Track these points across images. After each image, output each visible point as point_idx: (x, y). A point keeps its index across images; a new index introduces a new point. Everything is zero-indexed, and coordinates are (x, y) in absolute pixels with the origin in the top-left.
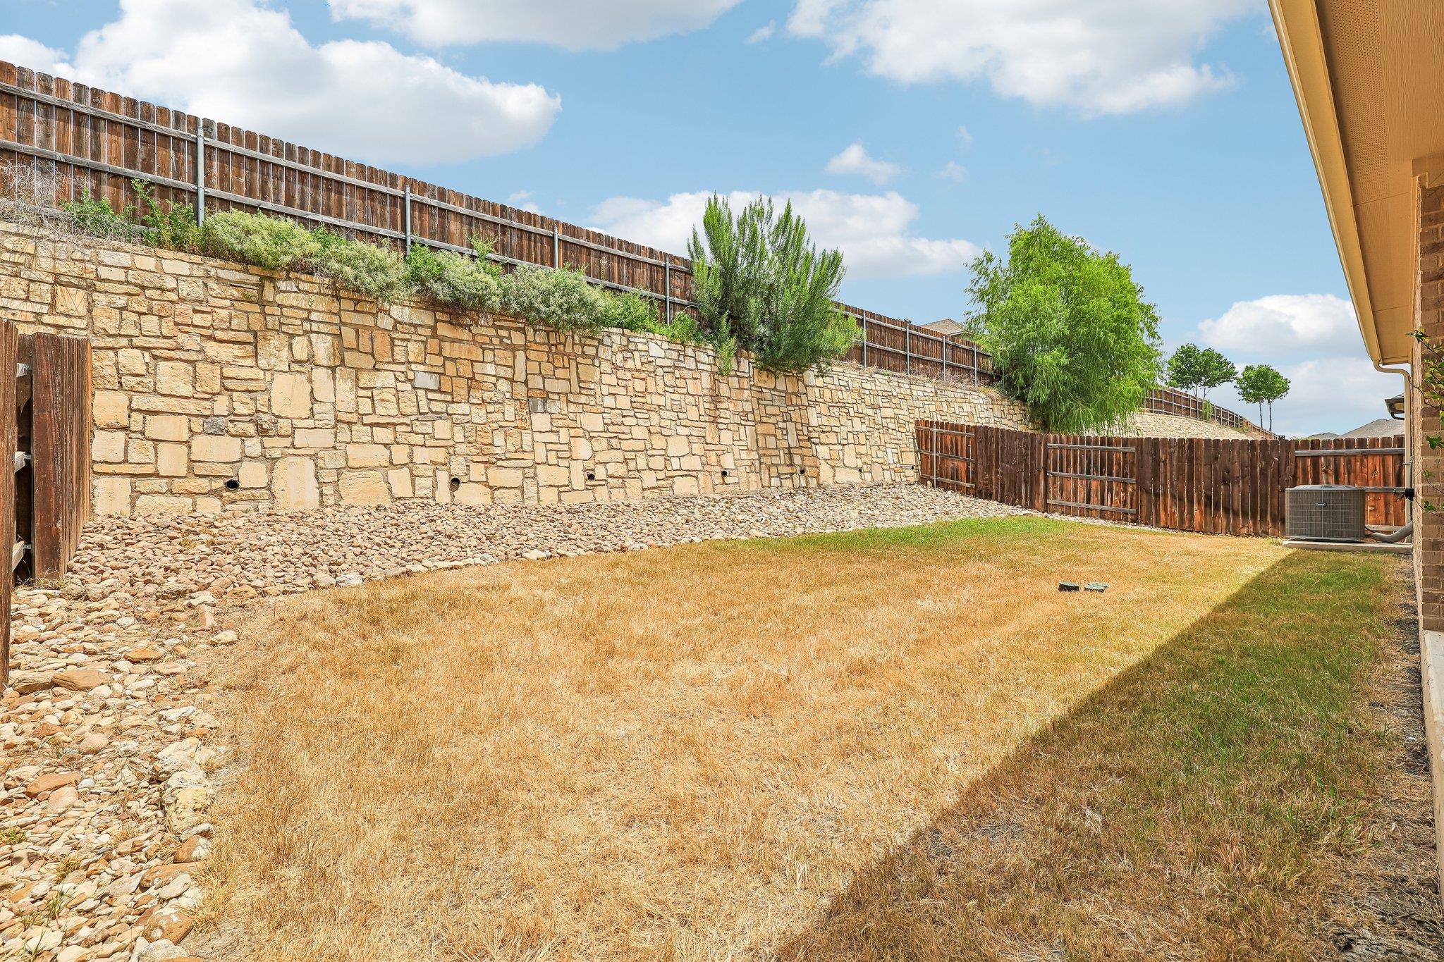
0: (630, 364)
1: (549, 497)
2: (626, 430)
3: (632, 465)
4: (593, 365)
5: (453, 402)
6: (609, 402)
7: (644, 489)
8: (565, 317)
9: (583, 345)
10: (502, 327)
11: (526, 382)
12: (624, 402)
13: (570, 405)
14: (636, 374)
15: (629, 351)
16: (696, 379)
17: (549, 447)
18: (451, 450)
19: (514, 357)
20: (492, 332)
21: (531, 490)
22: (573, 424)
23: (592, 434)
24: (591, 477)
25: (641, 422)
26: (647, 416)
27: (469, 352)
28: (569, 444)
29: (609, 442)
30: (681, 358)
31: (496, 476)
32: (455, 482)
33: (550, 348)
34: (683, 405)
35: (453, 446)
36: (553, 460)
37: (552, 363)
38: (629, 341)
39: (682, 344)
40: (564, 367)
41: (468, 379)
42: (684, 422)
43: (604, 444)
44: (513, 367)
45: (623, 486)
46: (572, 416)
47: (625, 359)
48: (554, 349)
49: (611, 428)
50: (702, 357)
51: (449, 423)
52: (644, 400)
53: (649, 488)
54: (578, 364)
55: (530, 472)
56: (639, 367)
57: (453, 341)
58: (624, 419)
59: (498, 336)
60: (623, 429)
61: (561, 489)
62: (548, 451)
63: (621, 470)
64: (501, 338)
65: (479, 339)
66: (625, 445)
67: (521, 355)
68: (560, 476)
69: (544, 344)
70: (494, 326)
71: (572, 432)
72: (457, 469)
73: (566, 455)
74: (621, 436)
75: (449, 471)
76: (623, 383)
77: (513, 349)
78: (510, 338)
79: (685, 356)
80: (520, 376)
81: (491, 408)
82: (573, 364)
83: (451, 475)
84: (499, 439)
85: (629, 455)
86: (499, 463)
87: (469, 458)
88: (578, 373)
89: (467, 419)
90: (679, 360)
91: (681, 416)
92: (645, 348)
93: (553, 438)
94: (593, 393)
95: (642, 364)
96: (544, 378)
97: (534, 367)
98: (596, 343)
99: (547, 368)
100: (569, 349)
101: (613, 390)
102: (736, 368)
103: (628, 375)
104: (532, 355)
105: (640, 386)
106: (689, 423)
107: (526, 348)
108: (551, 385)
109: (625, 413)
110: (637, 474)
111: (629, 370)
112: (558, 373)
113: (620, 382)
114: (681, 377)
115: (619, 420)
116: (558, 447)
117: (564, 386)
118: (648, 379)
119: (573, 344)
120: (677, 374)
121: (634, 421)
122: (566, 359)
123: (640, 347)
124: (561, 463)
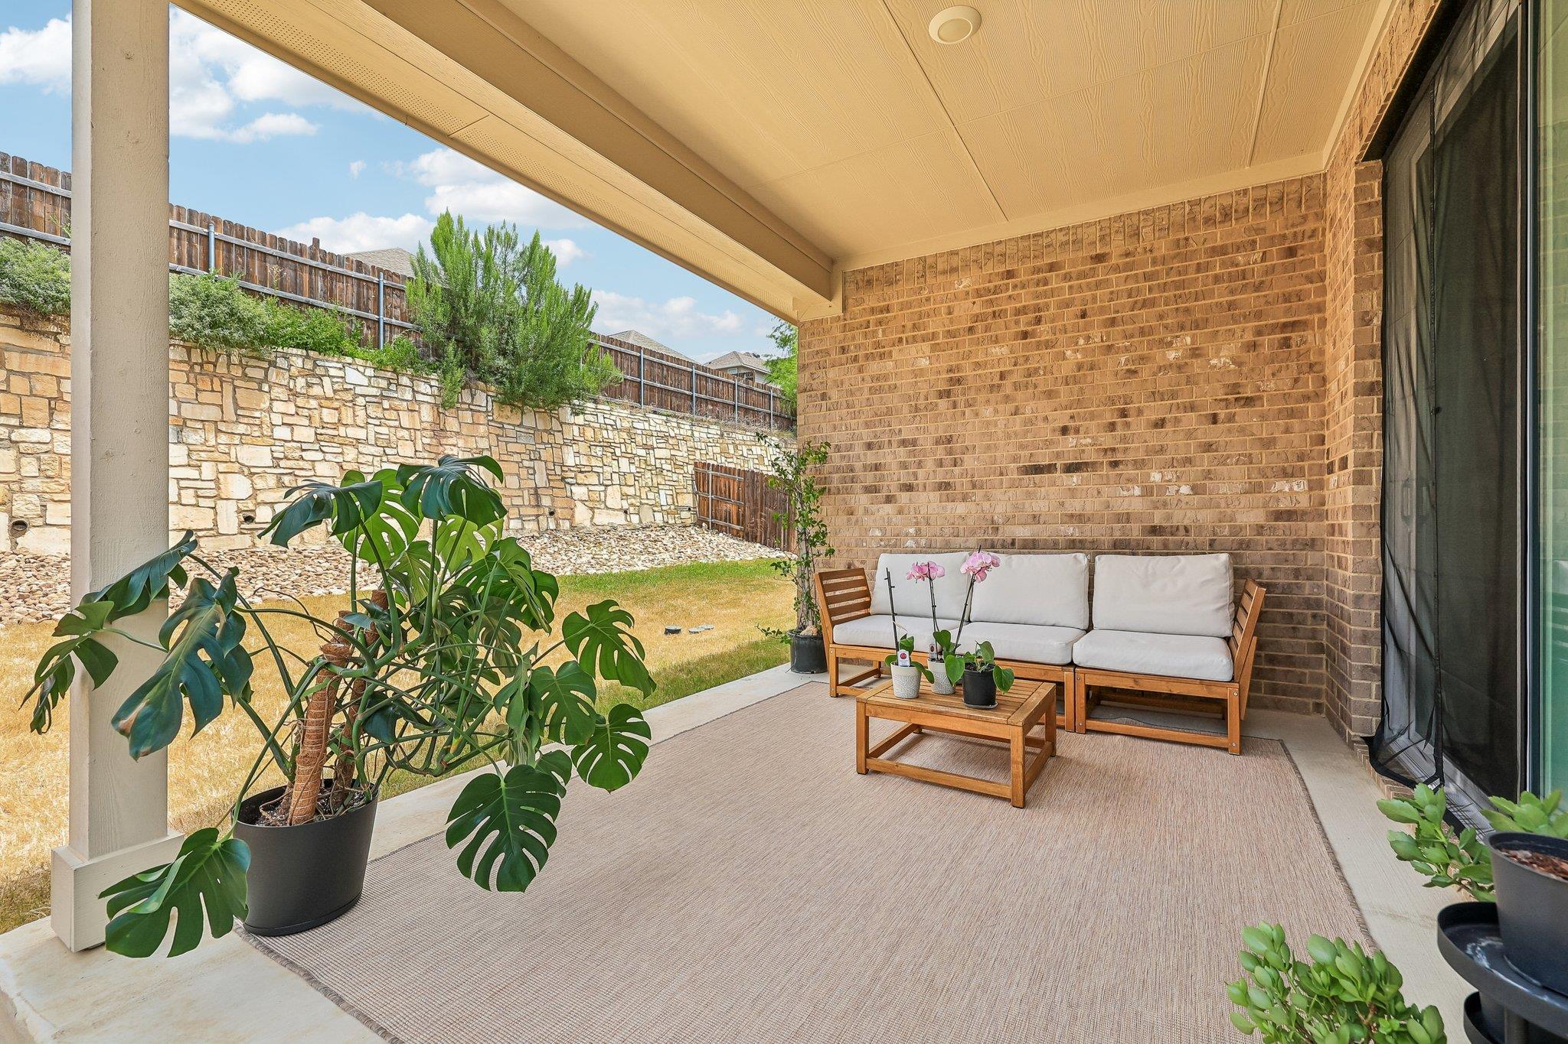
0: (316, 390)
2: (307, 465)
4: (260, 390)
5: (21, 427)
6: (282, 433)
8: (207, 331)
9: (244, 367)
12: (306, 434)
13: (221, 435)
14: (324, 403)
15: (314, 376)
16: (412, 411)
17: (183, 484)
18: (15, 487)
22: (224, 458)
23: (253, 470)
24: (249, 519)
25: (329, 457)
26: (340, 450)
28: (217, 480)
29: (279, 480)
30: (393, 387)
32: (19, 526)
33: (192, 367)
34: (393, 438)
35: (20, 482)
36: (188, 497)
37: (195, 385)
38: (315, 365)
39: (395, 371)
40: (213, 391)
41: (50, 399)
42: (392, 458)
43: (272, 481)
46: (222, 448)
47: (309, 385)
48: (197, 369)
49: (282, 463)
50: (423, 387)
51: (13, 453)
52: (335, 433)
54: (235, 387)
56: (330, 394)
57: (24, 351)
58: (304, 454)
60: (301, 464)
61: (200, 534)
62: (180, 488)
68: (200, 518)
69: (181, 362)
71: (222, 467)
72: (23, 508)
73: (213, 493)
74: (297, 472)
75: (10, 512)
76: (306, 412)
79: (398, 385)
82: (228, 389)
83: (11, 517)
87: (47, 496)
88: (235, 399)
89: (45, 448)
90: (389, 389)
91: (388, 451)
92: (341, 373)
93: (194, 473)
94: (258, 422)
95: (335, 391)
96: (180, 402)
98: (266, 365)
99: (186, 391)
100: (221, 369)
101: (287, 420)
102: (469, 401)
103: (313, 403)
105: (329, 416)
106: (401, 460)
108: (192, 411)
109: (305, 446)
111: (315, 397)
112: (203, 397)
113: (300, 411)
114: (391, 408)
115: (297, 454)
116: (199, 484)
117: (212, 413)
118: (343, 408)
119: (229, 364)
120: (386, 404)
121: (319, 456)
122: (216, 381)
123: (332, 372)
124: (203, 502)
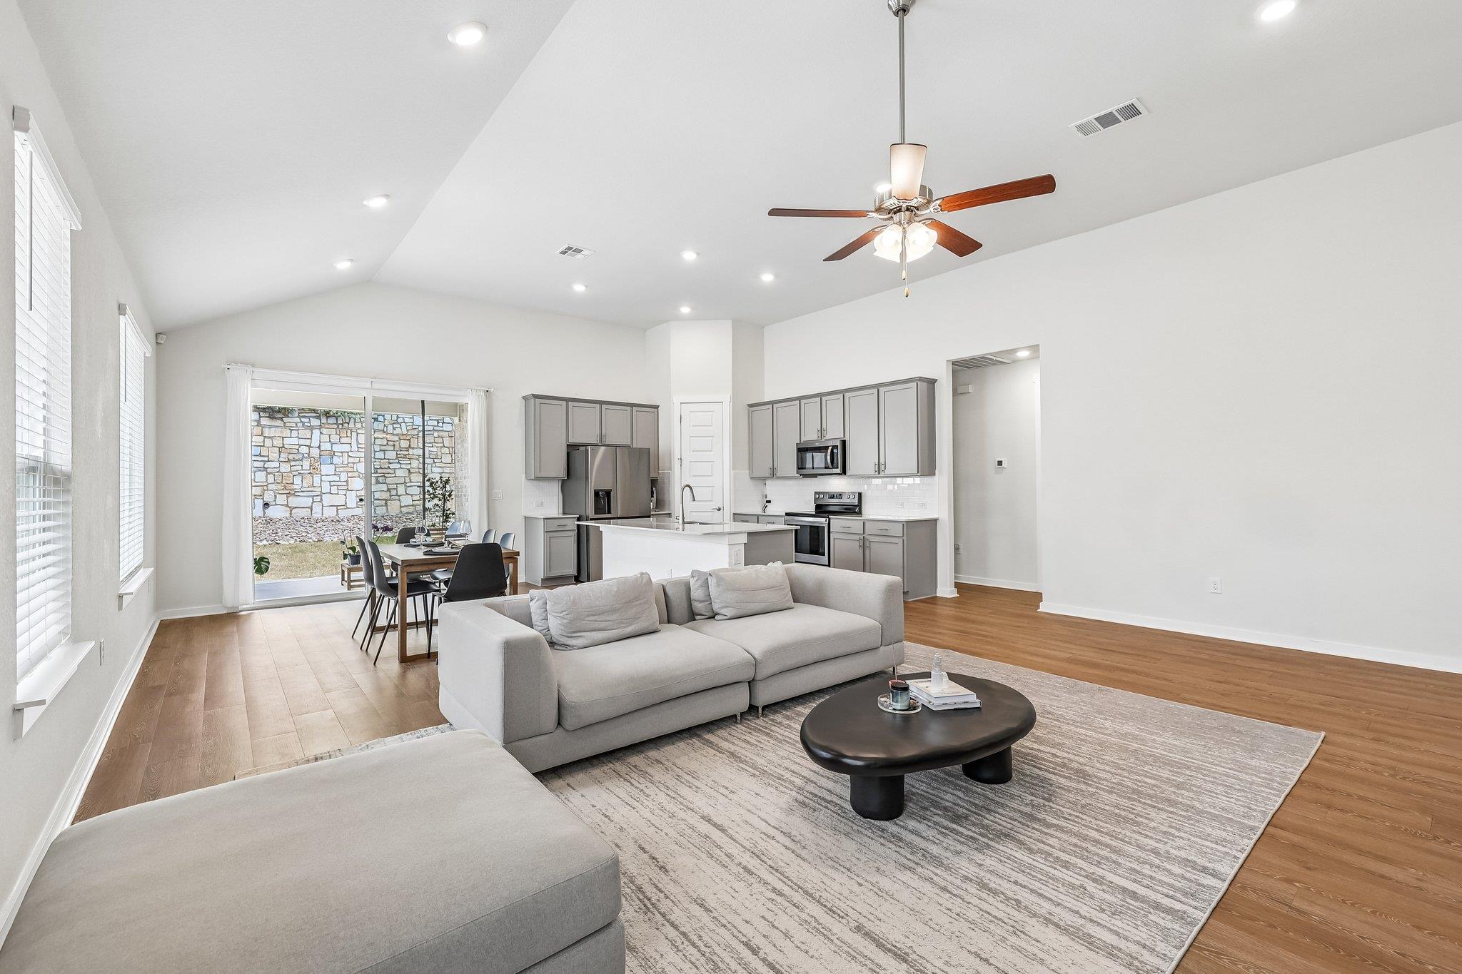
0: (398, 431)
1: (330, 513)
2: (392, 471)
3: (394, 492)
5: (268, 461)
6: (380, 455)
7: (401, 507)
10: (304, 417)
11: (319, 447)
12: (392, 455)
13: (350, 458)
14: (402, 437)
15: (398, 423)
16: (451, 437)
17: (332, 483)
18: (265, 488)
19: (312, 433)
20: (298, 420)
21: (317, 508)
22: (351, 470)
24: (361, 500)
25: (403, 466)
26: (409, 462)
27: (281, 432)
28: (347, 481)
29: (377, 480)
30: (440, 425)
31: (293, 501)
32: (266, 505)
33: (338, 426)
34: (439, 453)
35: (267, 486)
36: (334, 490)
37: (339, 435)
38: (398, 417)
40: (347, 437)
41: (279, 447)
42: (438, 465)
44: (311, 439)
45: (386, 505)
46: (350, 465)
47: (394, 429)
48: (340, 426)
49: (379, 471)
51: (265, 473)
52: (407, 453)
53: (405, 506)
54: (358, 433)
55: (318, 499)
56: (405, 432)
57: (270, 427)
58: (390, 465)
59: (302, 422)
60: (389, 471)
61: (339, 508)
62: (331, 486)
63: (386, 496)
65: (288, 424)
66: (388, 481)
67: (316, 432)
68: (339, 500)
69: (333, 424)
70: (299, 417)
71: (350, 475)
72: (269, 497)
73: (346, 487)
74: (386, 475)
75: (263, 499)
76: (391, 443)
77: (312, 428)
78: (310, 422)
80: (315, 443)
81: (293, 463)
82: (354, 434)
83: (264, 501)
84: (298, 480)
85: (391, 486)
86: (296, 494)
87: (277, 491)
88: (357, 439)
89: (277, 470)
90: (438, 426)
91: (436, 460)
92: (411, 420)
93: (336, 478)
95: (408, 430)
96: (332, 444)
97: (326, 438)
99: (335, 438)
100: (351, 425)
101: (383, 448)
103: (396, 438)
104: (324, 431)
105: (404, 444)
106: (443, 465)
107: (320, 427)
108: (335, 448)
109: (391, 461)
110: (397, 498)
111: (397, 435)
112: (343, 440)
114: (439, 437)
115: (386, 466)
116: (339, 483)
117: (347, 448)
118: (412, 439)
119: (355, 422)
120: (436, 434)
121: (398, 466)
122: (349, 431)
123: (406, 420)
124: (340, 492)
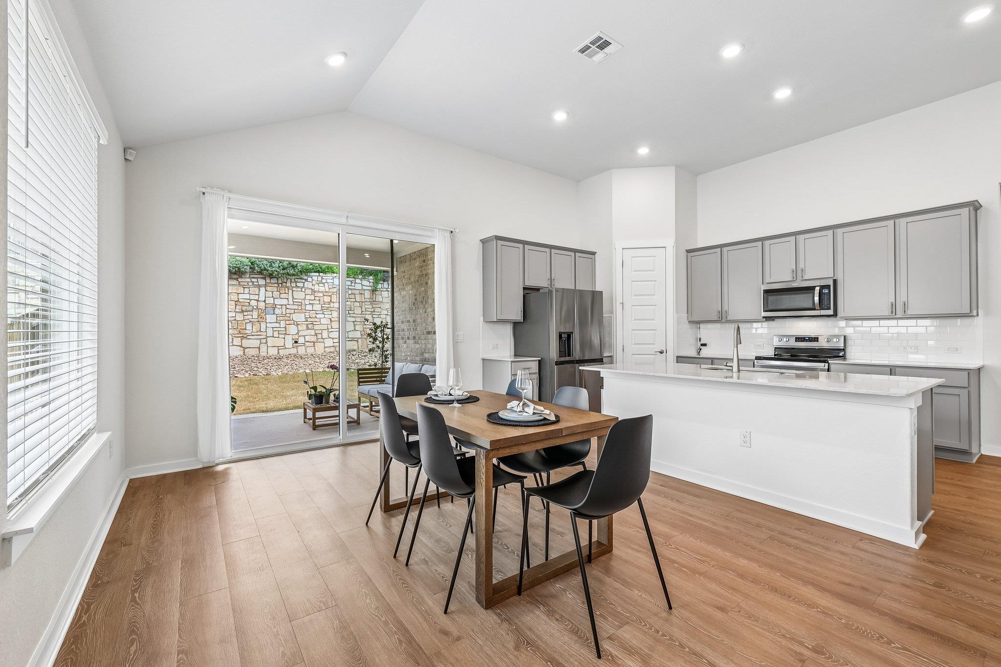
0: (322, 289)
1: (273, 352)
2: (318, 320)
3: (319, 336)
4: (302, 291)
6: (309, 307)
7: (325, 347)
8: (281, 272)
9: (296, 282)
10: (254, 278)
11: (265, 301)
12: (318, 307)
13: (287, 310)
14: (325, 294)
15: (322, 283)
16: (361, 294)
17: (274, 329)
19: (259, 290)
20: (249, 280)
21: (263, 348)
22: (288, 319)
23: (298, 323)
24: (296, 342)
25: (326, 316)
26: (331, 313)
27: (237, 289)
28: (285, 328)
29: (307, 326)
30: (353, 284)
31: (246, 343)
33: (279, 285)
34: (353, 306)
36: (276, 334)
37: (279, 291)
38: (322, 278)
39: (354, 278)
40: (285, 293)
41: (236, 301)
42: (351, 315)
43: (305, 327)
44: (259, 295)
45: (314, 346)
46: (288, 315)
47: (320, 287)
49: (309, 320)
50: (365, 283)
52: (329, 306)
53: (328, 347)
54: (293, 291)
55: (264, 341)
56: (327, 290)
58: (317, 315)
59: (252, 281)
60: (316, 319)
61: (279, 348)
62: (273, 331)
63: (314, 339)
64: (253, 282)
65: (242, 283)
66: (316, 327)
67: (263, 289)
68: (280, 342)
69: (275, 283)
70: (250, 277)
71: (288, 322)
73: (284, 332)
74: (314, 323)
76: (318, 298)
77: (259, 286)
78: (258, 282)
79: (355, 283)
80: (262, 298)
81: (246, 313)
82: (290, 291)
84: (249, 327)
85: (317, 332)
86: (248, 337)
87: (234, 335)
88: (293, 295)
89: (234, 318)
90: (351, 286)
91: (350, 312)
92: (332, 281)
93: (278, 325)
94: (300, 304)
95: (329, 289)
96: (274, 299)
97: (269, 294)
98: (304, 281)
99: (276, 294)
100: (288, 284)
101: (311, 302)
102: (387, 287)
103: (321, 295)
104: (269, 289)
105: (327, 299)
106: (355, 316)
107: (266, 286)
108: (277, 302)
109: (317, 312)
110: (322, 340)
111: (322, 292)
112: (282, 296)
113: (316, 298)
114: (352, 294)
115: (314, 316)
116: (279, 329)
117: (284, 302)
118: (332, 296)
119: (291, 282)
120: (350, 292)
121: (322, 316)
122: (286, 289)
123: (328, 281)
124: (280, 336)
